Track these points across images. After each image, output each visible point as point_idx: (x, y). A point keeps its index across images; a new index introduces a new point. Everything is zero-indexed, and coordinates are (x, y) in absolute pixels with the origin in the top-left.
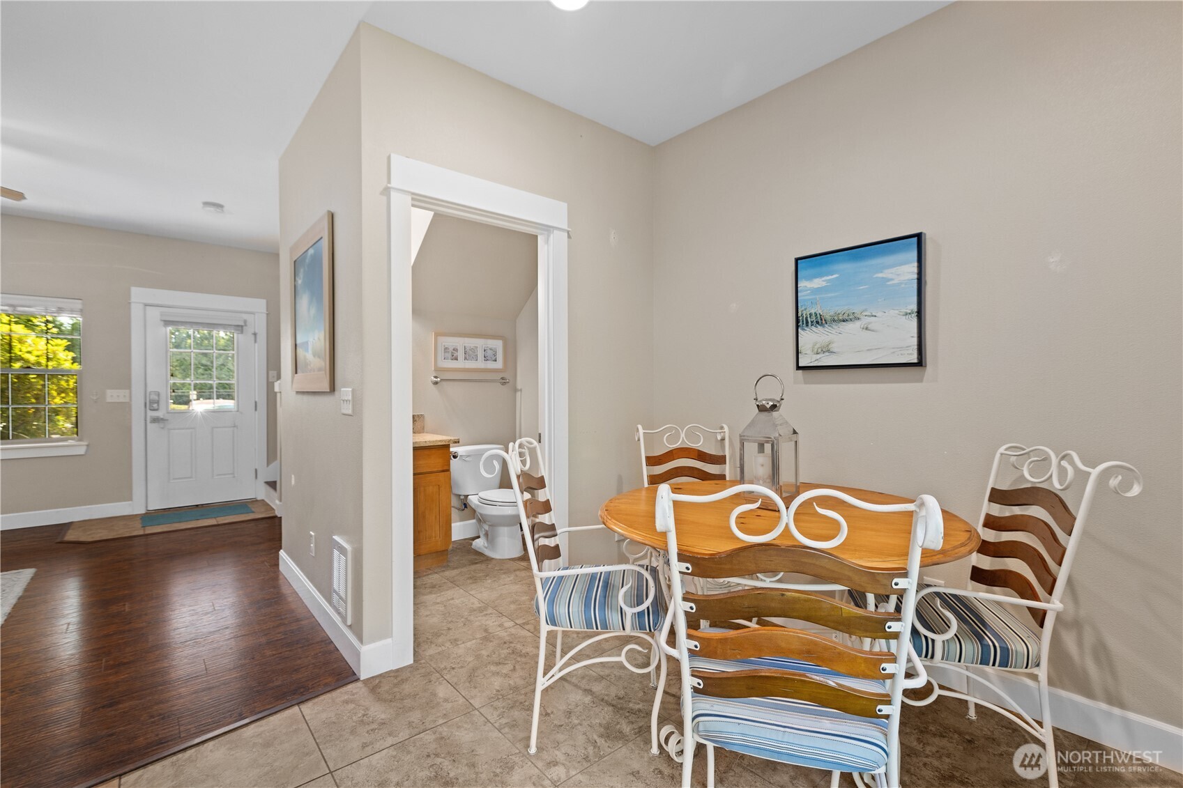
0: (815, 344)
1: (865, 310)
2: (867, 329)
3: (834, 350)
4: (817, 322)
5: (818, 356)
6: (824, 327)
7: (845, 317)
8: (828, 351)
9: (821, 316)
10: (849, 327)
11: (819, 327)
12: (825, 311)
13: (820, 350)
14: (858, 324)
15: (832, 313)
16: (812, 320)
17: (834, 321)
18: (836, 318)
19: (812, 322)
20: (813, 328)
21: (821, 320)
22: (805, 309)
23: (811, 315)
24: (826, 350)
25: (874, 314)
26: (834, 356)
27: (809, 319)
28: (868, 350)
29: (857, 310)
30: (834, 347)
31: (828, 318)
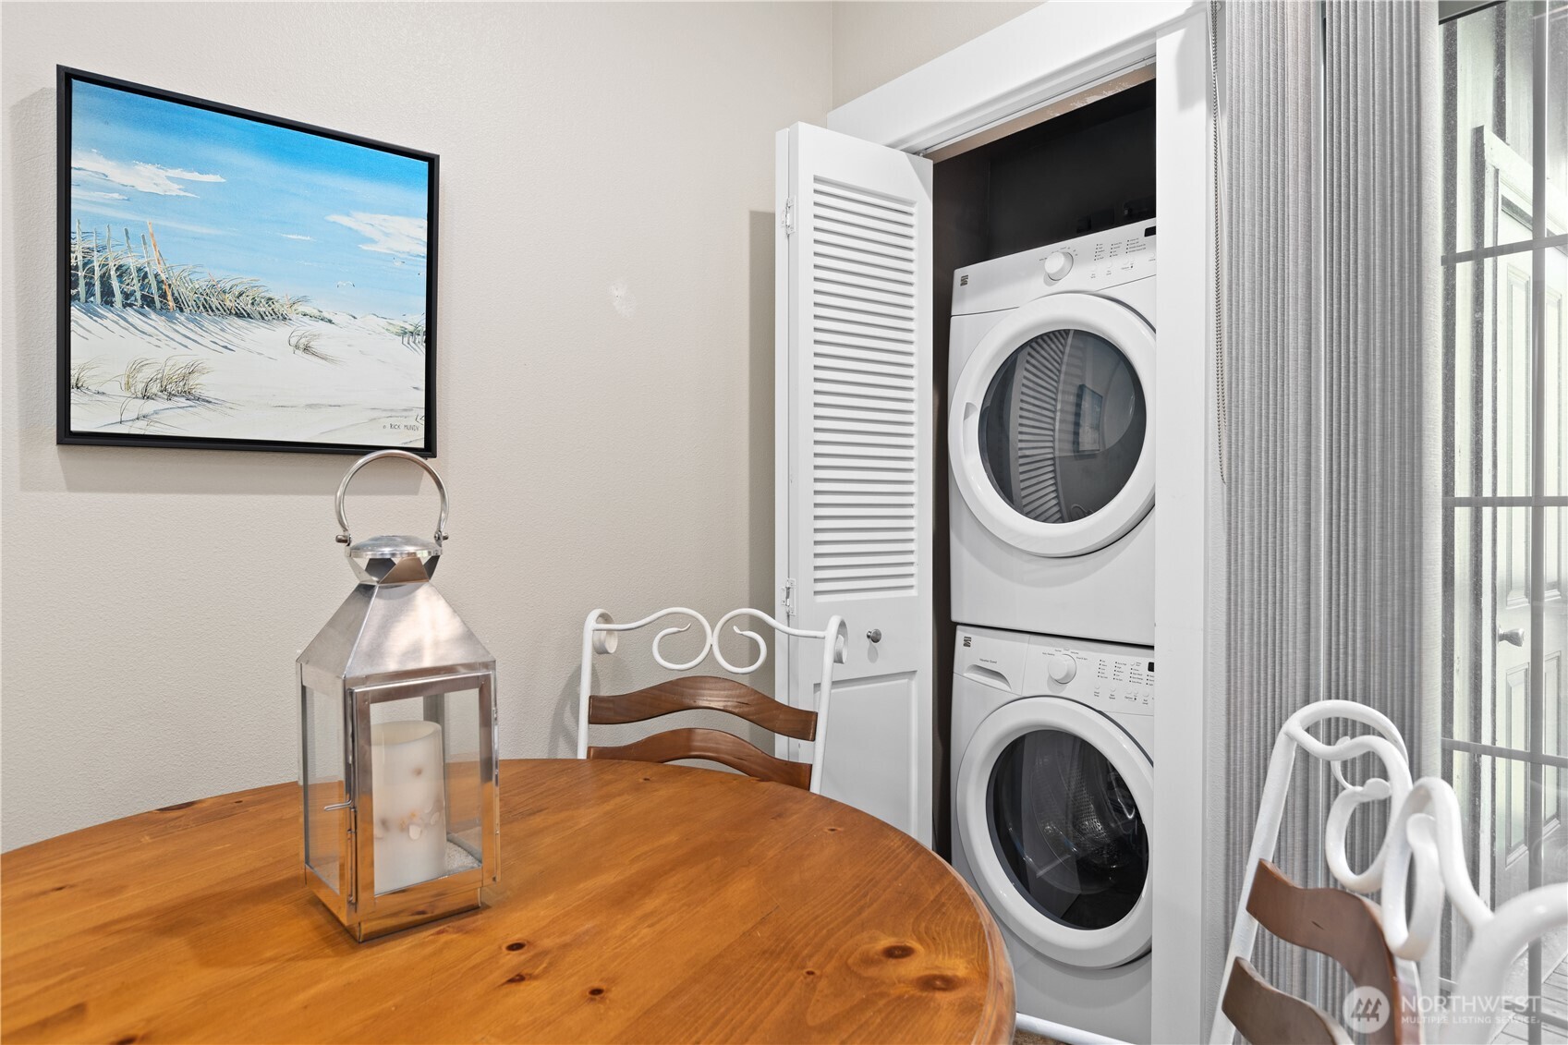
0: (137, 367)
1: (304, 299)
2: (306, 349)
3: (205, 394)
4: (148, 301)
5: (150, 406)
6: (171, 319)
7: (244, 303)
8: (187, 394)
9: (160, 282)
10: (255, 334)
11: (153, 316)
12: (176, 272)
13: (154, 389)
14: (281, 332)
15: (200, 283)
16: (128, 289)
17: (208, 308)
18: (215, 302)
19: (127, 296)
20: (131, 314)
21: (164, 296)
22: (101, 249)
23: (122, 271)
24: (180, 390)
25: (325, 314)
26: (201, 409)
27: (115, 284)
28: (310, 406)
29: (281, 293)
30: (201, 384)
31: (186, 293)
